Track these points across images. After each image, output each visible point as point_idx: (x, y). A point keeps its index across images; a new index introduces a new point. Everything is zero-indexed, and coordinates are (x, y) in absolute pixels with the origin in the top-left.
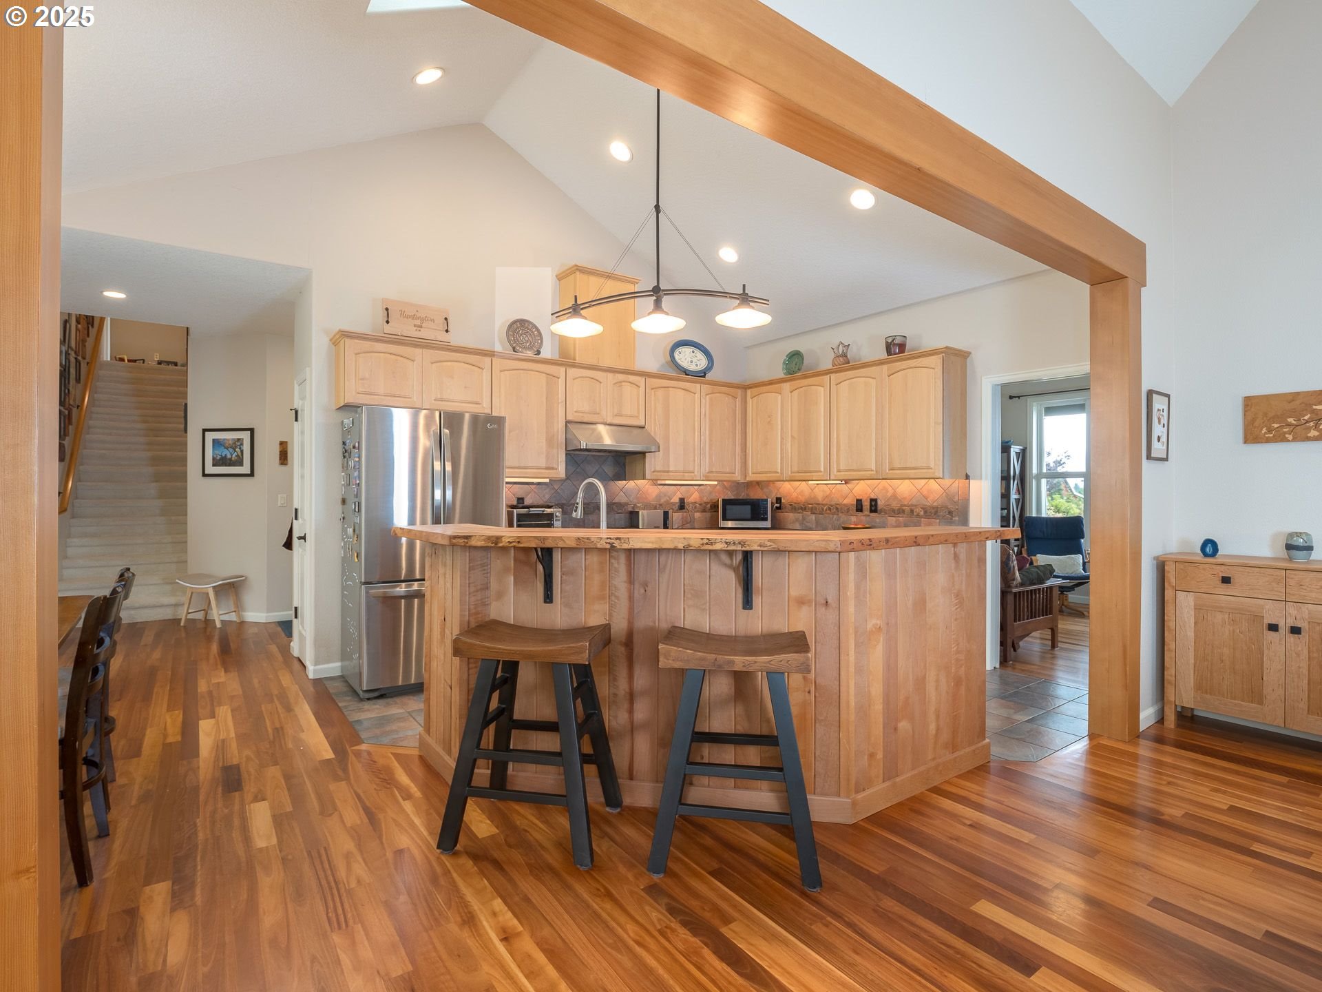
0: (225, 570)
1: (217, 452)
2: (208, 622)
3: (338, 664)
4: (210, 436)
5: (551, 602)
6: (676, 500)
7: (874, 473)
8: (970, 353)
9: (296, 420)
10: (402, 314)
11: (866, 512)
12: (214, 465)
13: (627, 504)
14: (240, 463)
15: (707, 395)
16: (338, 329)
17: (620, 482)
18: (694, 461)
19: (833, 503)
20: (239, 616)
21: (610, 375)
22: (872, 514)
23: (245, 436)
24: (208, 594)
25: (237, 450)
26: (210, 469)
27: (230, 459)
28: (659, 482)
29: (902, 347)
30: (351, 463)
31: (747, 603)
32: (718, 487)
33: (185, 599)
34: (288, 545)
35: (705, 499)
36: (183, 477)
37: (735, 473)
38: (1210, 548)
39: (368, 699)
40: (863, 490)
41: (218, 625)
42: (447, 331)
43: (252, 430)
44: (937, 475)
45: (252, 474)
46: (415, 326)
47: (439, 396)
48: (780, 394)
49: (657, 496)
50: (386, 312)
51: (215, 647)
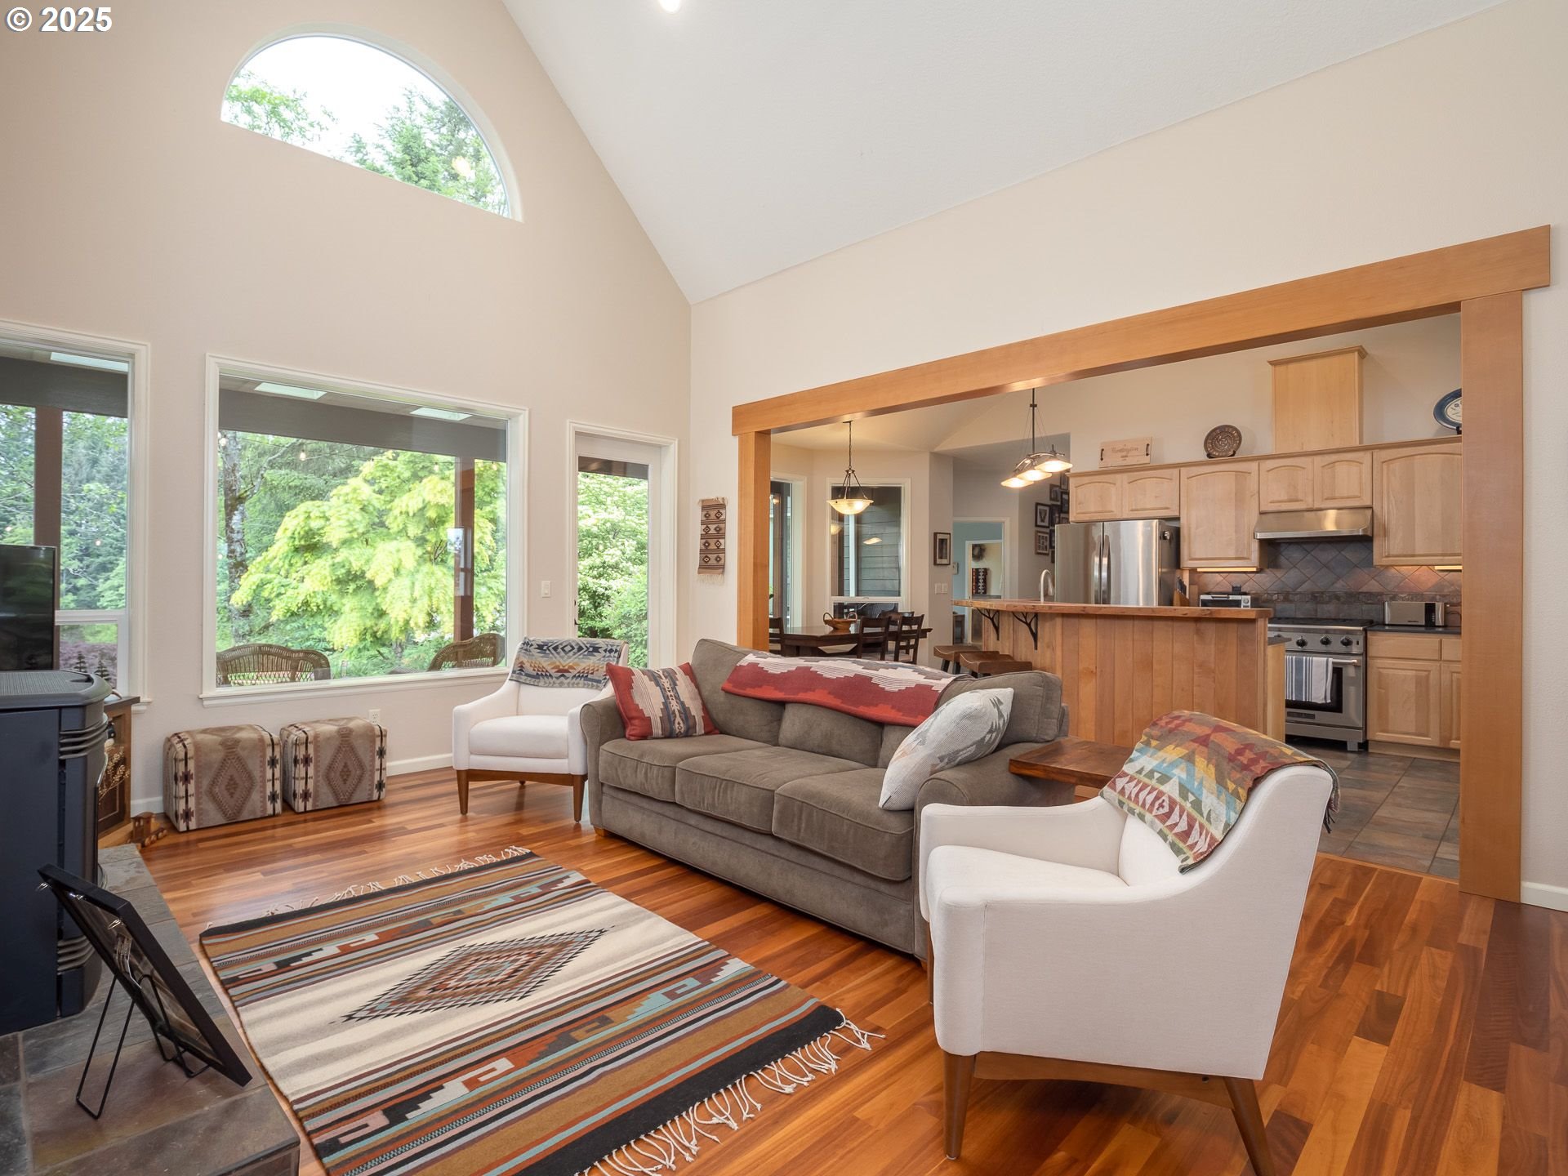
10: (1114, 450)
21: (1318, 459)
31: (1036, 647)
42: (1147, 455)
46: (1123, 457)
47: (1134, 507)
50: (1101, 453)
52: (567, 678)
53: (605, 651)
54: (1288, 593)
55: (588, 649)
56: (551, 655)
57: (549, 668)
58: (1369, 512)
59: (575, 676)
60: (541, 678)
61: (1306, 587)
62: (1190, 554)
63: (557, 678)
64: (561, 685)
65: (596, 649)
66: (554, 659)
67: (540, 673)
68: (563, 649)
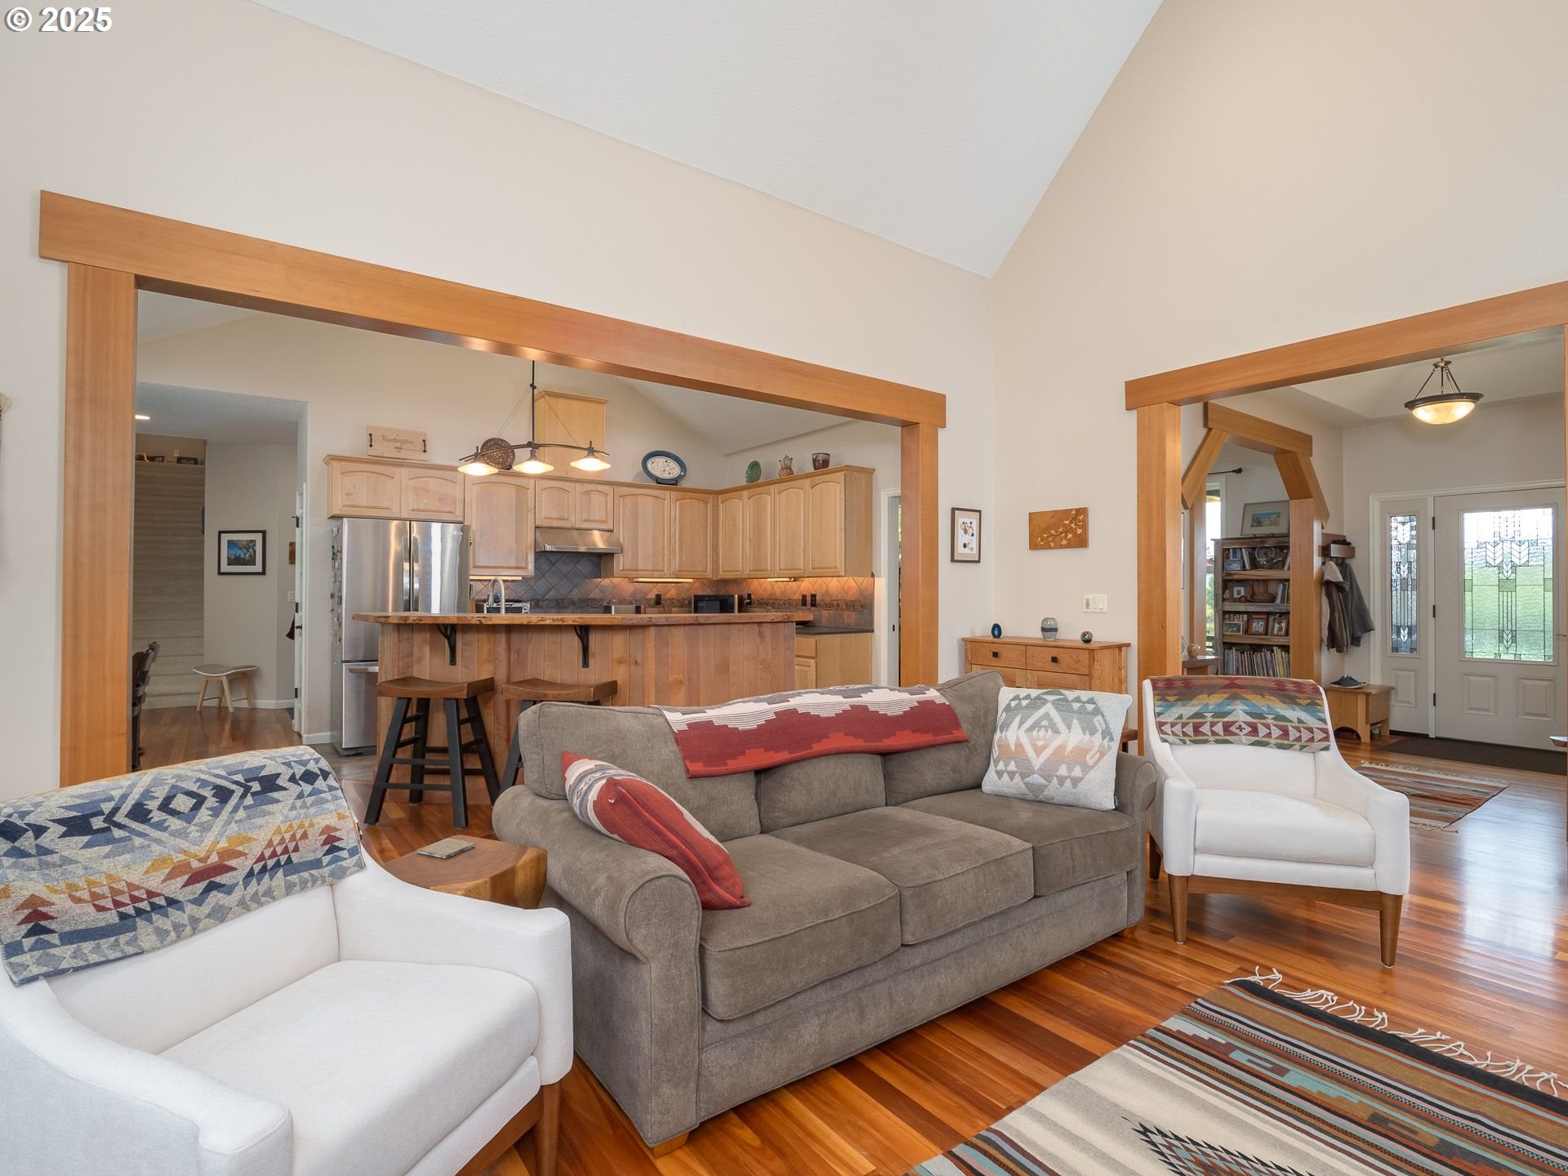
0: (237, 660)
1: (231, 552)
2: (221, 709)
3: (329, 733)
4: (225, 538)
5: (455, 664)
6: (652, 596)
7: (802, 571)
8: (874, 470)
9: (298, 526)
10: (385, 438)
11: (809, 606)
12: (229, 564)
13: (602, 600)
14: (252, 562)
15: (676, 501)
16: (326, 455)
17: (595, 580)
18: (664, 560)
19: (786, 598)
20: (250, 703)
21: (578, 486)
22: (813, 608)
23: (258, 538)
24: (222, 682)
25: (251, 550)
26: (225, 568)
27: (244, 559)
28: (635, 580)
29: (826, 463)
30: (337, 564)
31: (586, 664)
32: (696, 585)
33: (199, 687)
34: (291, 635)
35: (683, 596)
36: (200, 574)
37: (706, 572)
38: (997, 629)
39: (347, 756)
40: (807, 586)
41: (231, 710)
42: (425, 451)
43: (264, 533)
44: (840, 574)
45: (263, 573)
46: (396, 448)
47: (415, 507)
48: (741, 499)
49: (632, 593)
50: (369, 437)
51: (227, 727)
52: (228, 890)
53: (293, 779)
54: (538, 600)
55: (247, 789)
56: (138, 841)
57: (154, 882)
58: (612, 534)
59: (251, 873)
60: (140, 922)
61: (552, 594)
62: (474, 562)
63: (198, 901)
64: (220, 915)
65: (270, 784)
66: (155, 848)
67: (130, 910)
68: (165, 806)
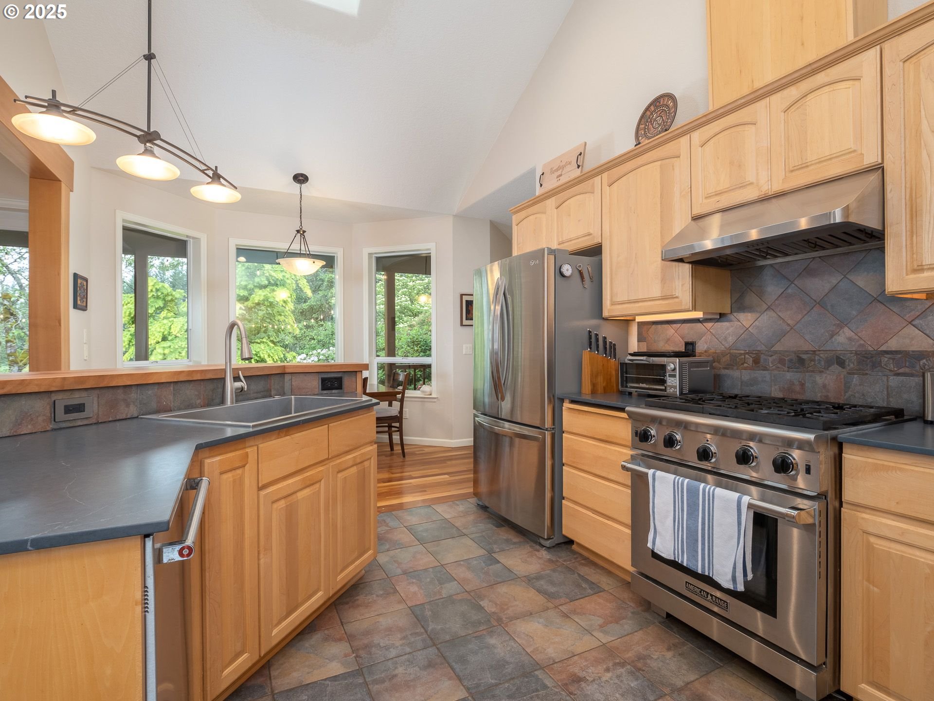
10: (552, 171)
21: (776, 98)
42: (579, 166)
50: (542, 177)
58: (874, 178)
